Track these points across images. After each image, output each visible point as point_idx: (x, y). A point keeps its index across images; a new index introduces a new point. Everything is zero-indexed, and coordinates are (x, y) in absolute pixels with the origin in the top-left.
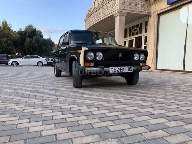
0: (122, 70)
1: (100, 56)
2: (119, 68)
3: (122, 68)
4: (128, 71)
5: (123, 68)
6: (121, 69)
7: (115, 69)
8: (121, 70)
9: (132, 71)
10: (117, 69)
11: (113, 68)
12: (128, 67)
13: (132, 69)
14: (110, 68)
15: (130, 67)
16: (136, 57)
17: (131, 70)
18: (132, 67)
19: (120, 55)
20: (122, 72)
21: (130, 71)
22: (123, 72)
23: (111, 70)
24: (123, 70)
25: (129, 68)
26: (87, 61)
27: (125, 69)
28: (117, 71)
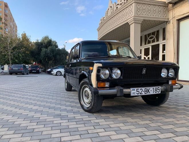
0: (146, 91)
1: (117, 73)
2: (143, 89)
3: (147, 88)
4: (155, 93)
5: (149, 88)
6: (146, 90)
7: (138, 90)
8: (145, 91)
9: (160, 92)
10: (140, 91)
11: (136, 89)
12: (154, 88)
13: (160, 90)
14: (132, 89)
15: (157, 87)
16: (164, 74)
17: (158, 91)
18: (160, 87)
19: (144, 71)
20: (147, 94)
21: (157, 93)
22: (149, 94)
23: (132, 92)
24: (148, 91)
25: (156, 89)
26: (101, 81)
27: (151, 91)
28: (140, 94)
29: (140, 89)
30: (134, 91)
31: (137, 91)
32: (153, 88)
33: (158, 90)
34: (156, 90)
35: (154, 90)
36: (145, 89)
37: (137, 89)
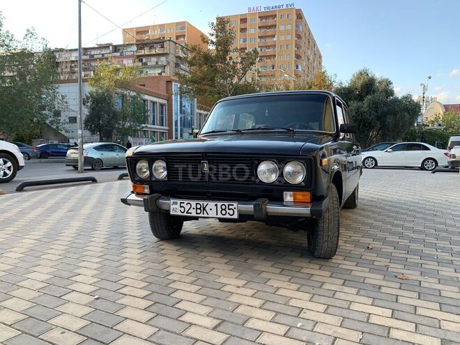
0: (200, 209)
2: (193, 203)
3: (201, 203)
4: (220, 216)
5: (205, 203)
6: (199, 206)
7: (182, 205)
8: (197, 209)
9: (236, 217)
10: (187, 207)
11: (179, 202)
12: (219, 204)
13: (236, 211)
14: (172, 201)
15: (227, 204)
17: (231, 212)
18: (235, 205)
20: (201, 215)
21: (227, 216)
22: (205, 215)
23: (172, 207)
24: (204, 209)
25: (224, 207)
27: (211, 209)
28: (187, 213)
29: (186, 202)
30: (174, 206)
31: (181, 207)
32: (216, 205)
33: (229, 209)
34: (222, 209)
35: (219, 209)
36: (197, 204)
37: (181, 203)
